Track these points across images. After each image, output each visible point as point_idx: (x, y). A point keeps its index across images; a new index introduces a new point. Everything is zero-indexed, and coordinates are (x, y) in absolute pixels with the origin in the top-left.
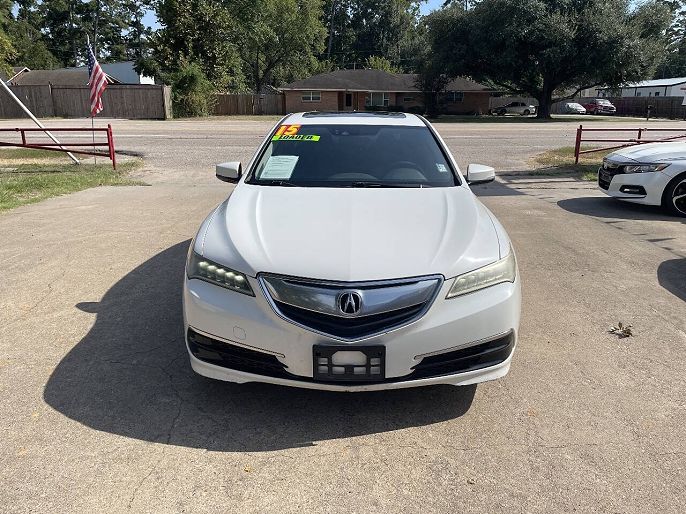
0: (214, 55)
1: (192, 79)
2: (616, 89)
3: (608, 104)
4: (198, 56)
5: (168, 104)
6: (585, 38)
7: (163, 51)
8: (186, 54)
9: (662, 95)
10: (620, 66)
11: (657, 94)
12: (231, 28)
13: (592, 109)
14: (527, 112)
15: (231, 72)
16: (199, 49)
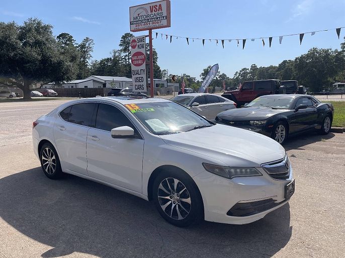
2: (59, 84)
3: (53, 91)
6: (45, 60)
9: (74, 87)
10: (64, 74)
11: (72, 87)
13: (46, 94)
14: (11, 96)
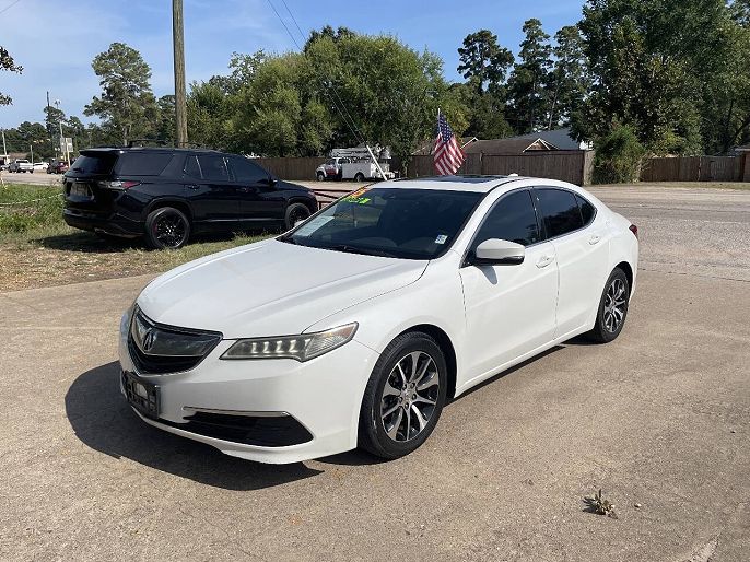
0: (655, 114)
1: (620, 142)
4: (634, 116)
5: (588, 168)
7: (596, 114)
8: (621, 114)
12: (682, 81)
15: (681, 132)
16: (637, 108)
